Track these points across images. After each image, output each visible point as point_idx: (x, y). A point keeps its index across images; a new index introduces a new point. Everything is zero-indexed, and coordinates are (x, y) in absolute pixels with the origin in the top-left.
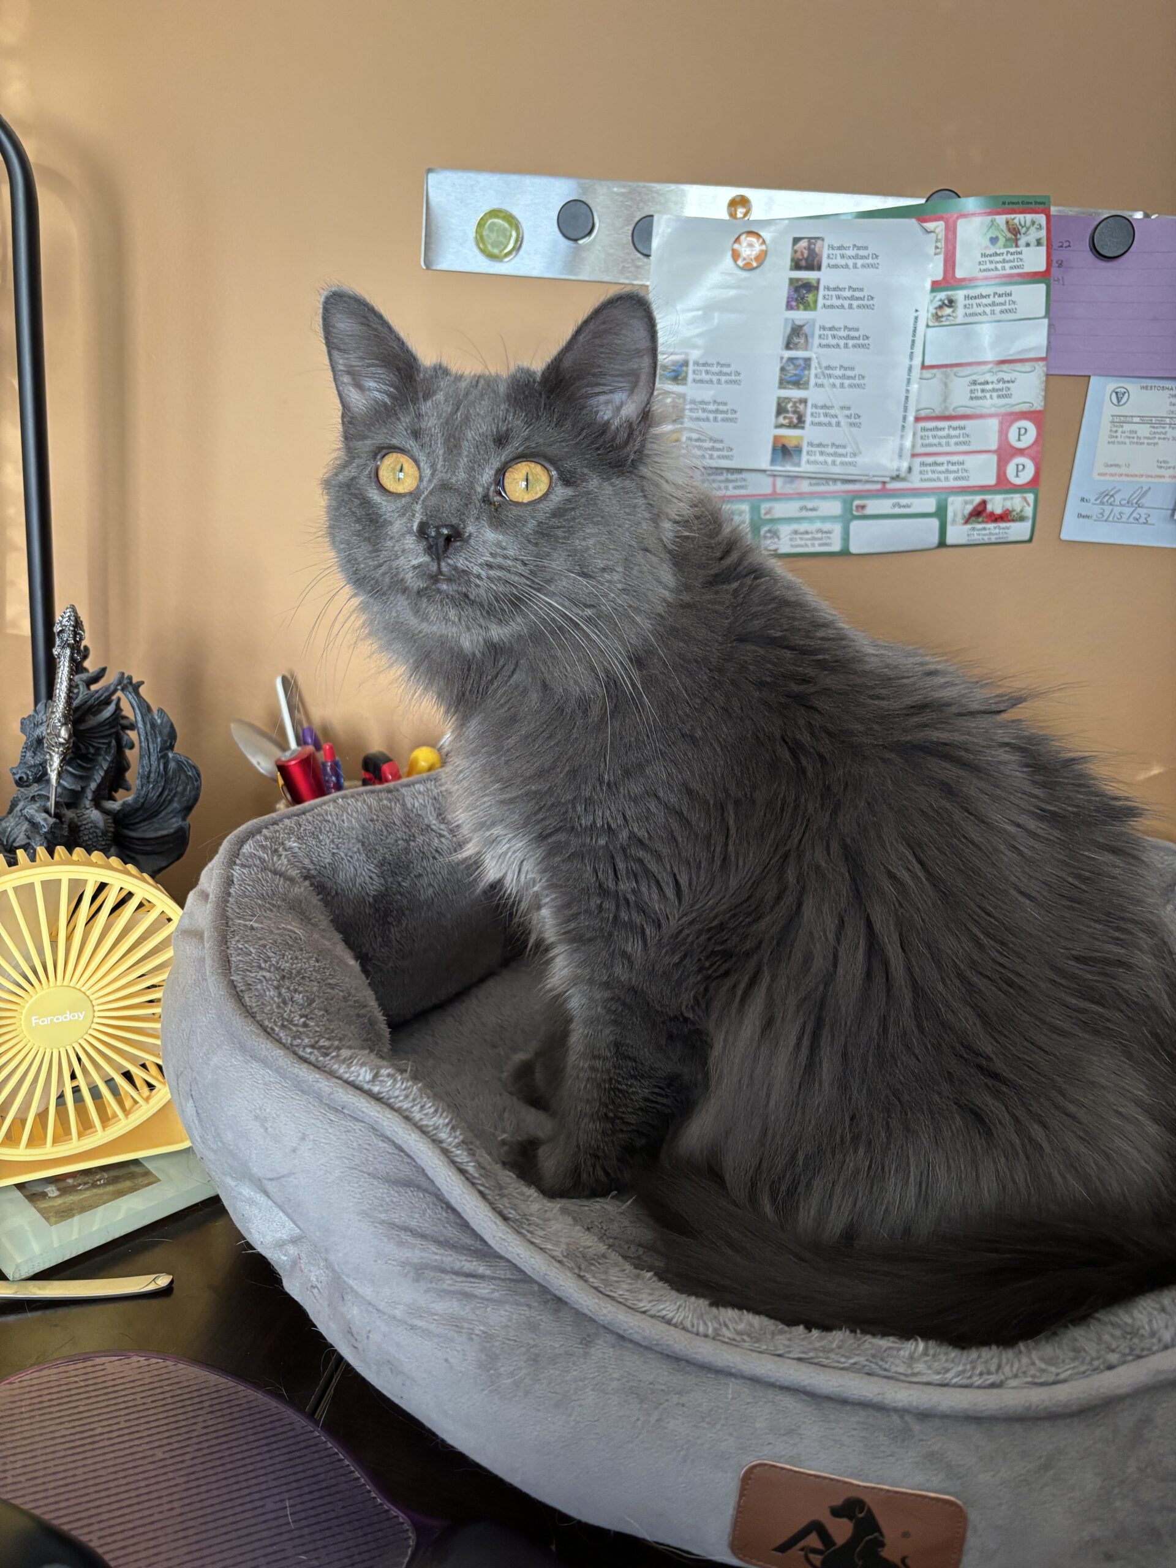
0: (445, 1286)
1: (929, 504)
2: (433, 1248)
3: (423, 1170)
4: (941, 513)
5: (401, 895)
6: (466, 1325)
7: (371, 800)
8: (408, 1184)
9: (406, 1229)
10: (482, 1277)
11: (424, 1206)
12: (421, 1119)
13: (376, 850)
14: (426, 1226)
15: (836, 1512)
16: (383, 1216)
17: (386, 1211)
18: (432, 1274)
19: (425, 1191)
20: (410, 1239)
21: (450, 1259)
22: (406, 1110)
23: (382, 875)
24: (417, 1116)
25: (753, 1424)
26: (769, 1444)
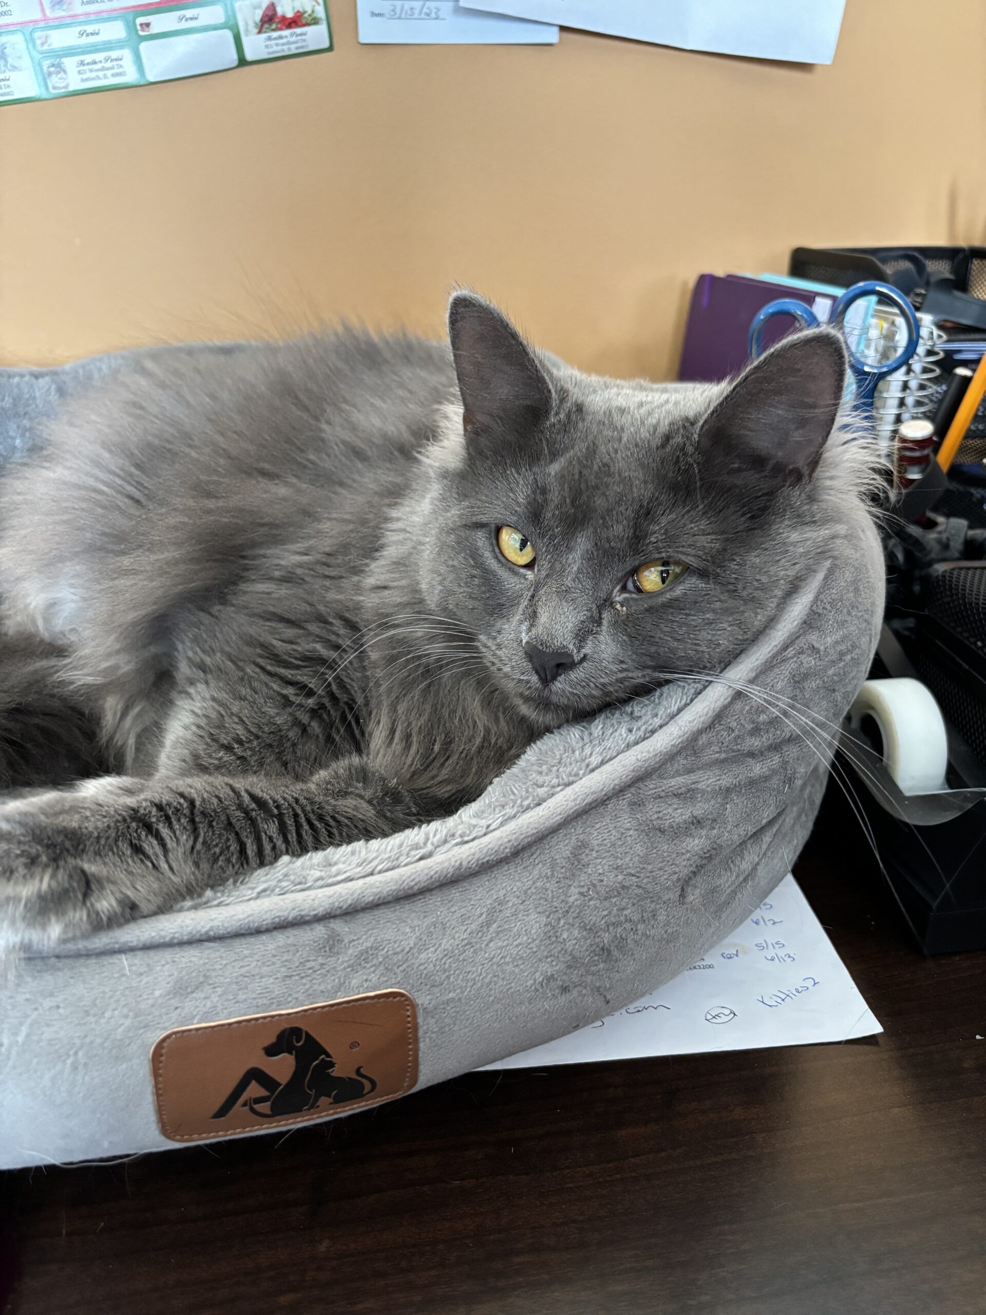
1: (216, 13)
4: (231, 23)
15: (271, 1051)
25: (152, 993)
26: (176, 1008)
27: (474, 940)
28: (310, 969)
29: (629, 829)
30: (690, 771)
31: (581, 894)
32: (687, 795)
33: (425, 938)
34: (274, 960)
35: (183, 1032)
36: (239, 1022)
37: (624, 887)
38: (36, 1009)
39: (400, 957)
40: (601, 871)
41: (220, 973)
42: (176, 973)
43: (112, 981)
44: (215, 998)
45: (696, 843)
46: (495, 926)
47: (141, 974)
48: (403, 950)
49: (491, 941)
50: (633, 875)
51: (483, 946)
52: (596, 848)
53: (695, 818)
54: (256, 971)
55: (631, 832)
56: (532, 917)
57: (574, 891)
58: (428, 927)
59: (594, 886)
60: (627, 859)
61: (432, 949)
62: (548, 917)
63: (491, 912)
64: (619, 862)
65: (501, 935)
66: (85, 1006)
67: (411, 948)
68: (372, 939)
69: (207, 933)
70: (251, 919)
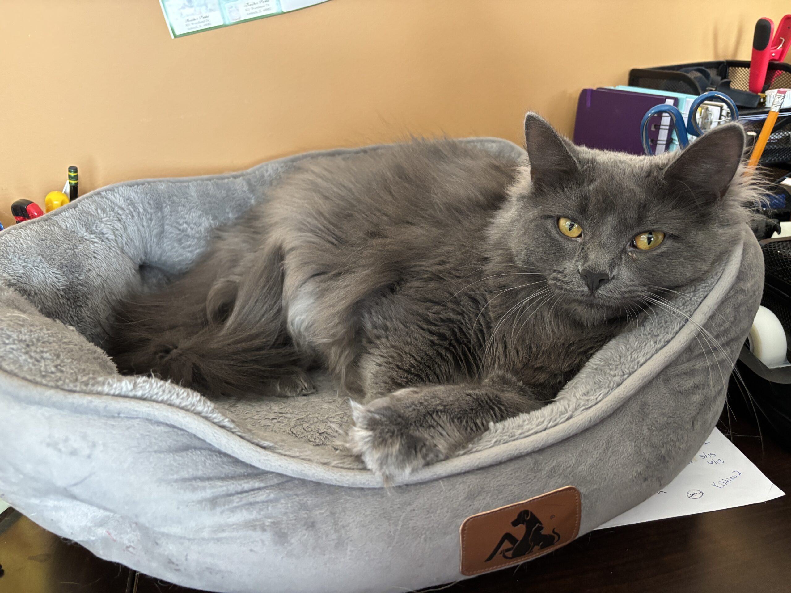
0: (235, 504)
2: (219, 483)
3: (195, 436)
5: (82, 286)
6: (258, 523)
7: (36, 227)
8: (186, 448)
9: (195, 478)
10: (259, 489)
11: (203, 459)
12: (180, 403)
13: (54, 259)
14: (210, 472)
15: (515, 524)
16: (175, 477)
17: (177, 472)
18: (223, 500)
19: (200, 449)
20: (200, 484)
21: (233, 486)
22: (167, 400)
23: (64, 274)
24: (177, 402)
25: (457, 499)
26: (470, 505)
27: (602, 458)
28: (530, 479)
29: (665, 394)
30: (689, 360)
31: (648, 429)
32: (690, 373)
33: (579, 459)
34: (512, 476)
35: (474, 517)
36: (500, 510)
37: (668, 423)
38: (404, 512)
39: (570, 469)
40: (656, 416)
41: (488, 485)
42: (467, 488)
43: (437, 495)
44: (488, 499)
45: (697, 398)
46: (610, 449)
47: (450, 490)
48: (570, 466)
49: (610, 457)
50: (671, 417)
51: (607, 460)
52: (651, 405)
53: (695, 384)
54: (505, 483)
55: (667, 395)
56: (627, 443)
57: (645, 428)
58: (580, 453)
59: (653, 423)
60: (667, 409)
61: (584, 464)
62: (635, 442)
63: (608, 443)
64: (664, 411)
65: (615, 454)
66: (427, 508)
67: (574, 465)
68: (555, 462)
69: (477, 466)
70: (497, 456)
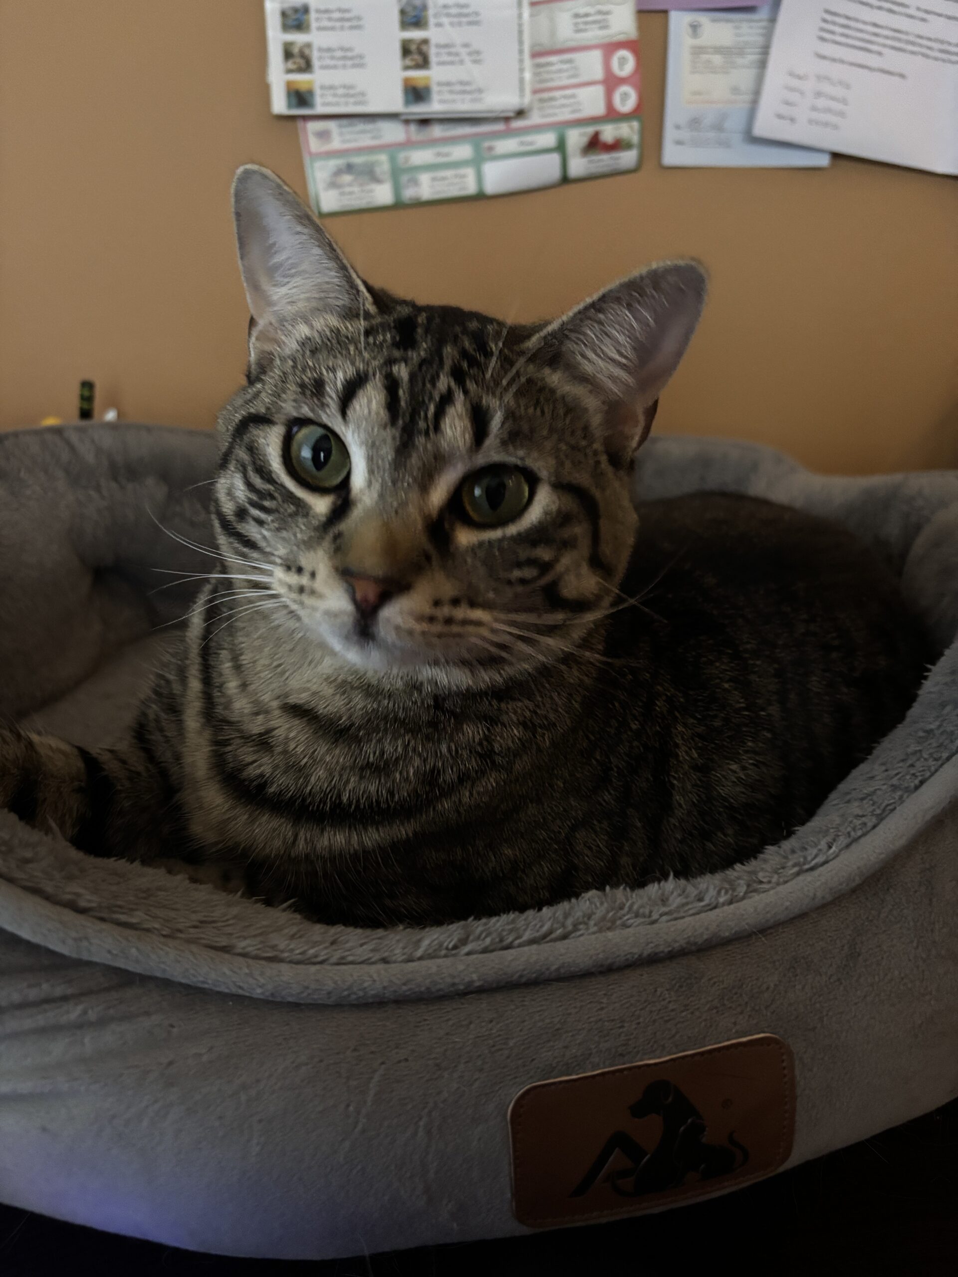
1: (548, 139)
4: (561, 147)
15: (637, 1112)
27: (842, 976)
35: (541, 1086)
36: (603, 1075)
38: (383, 1063)
39: (767, 995)
48: (768, 988)
61: (799, 987)
63: (853, 944)
66: (435, 1058)
67: (776, 986)
69: (557, 971)
